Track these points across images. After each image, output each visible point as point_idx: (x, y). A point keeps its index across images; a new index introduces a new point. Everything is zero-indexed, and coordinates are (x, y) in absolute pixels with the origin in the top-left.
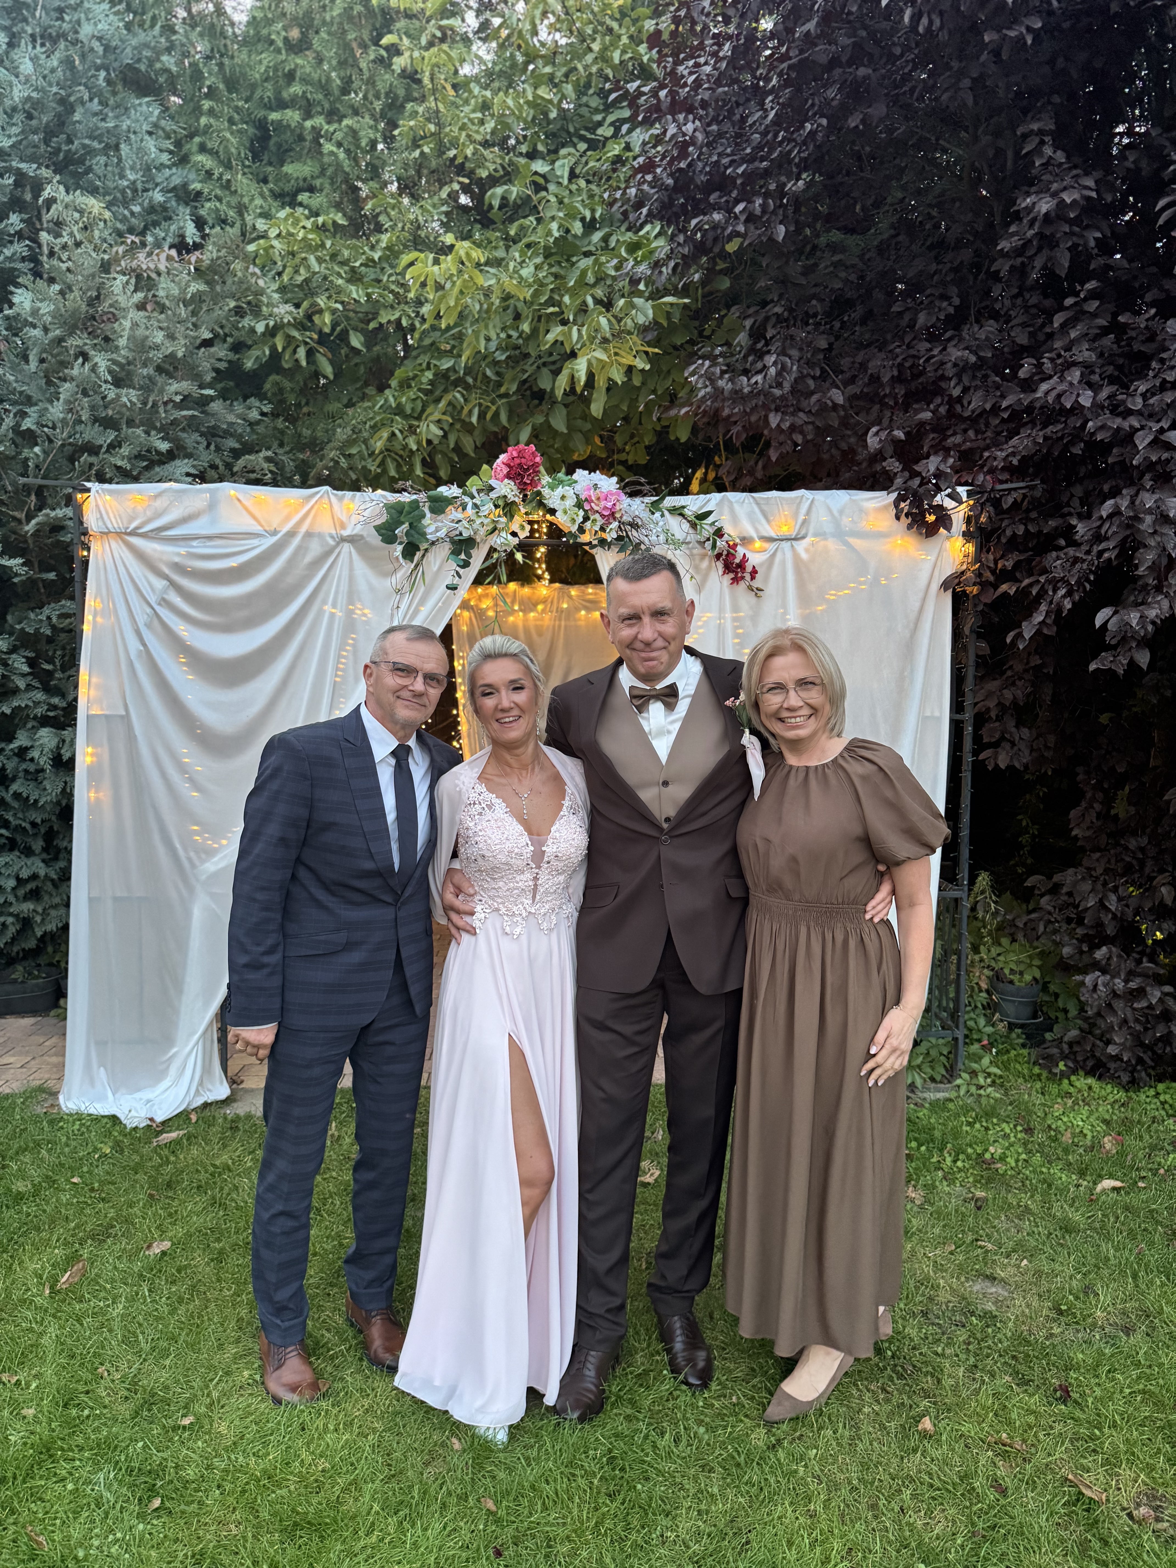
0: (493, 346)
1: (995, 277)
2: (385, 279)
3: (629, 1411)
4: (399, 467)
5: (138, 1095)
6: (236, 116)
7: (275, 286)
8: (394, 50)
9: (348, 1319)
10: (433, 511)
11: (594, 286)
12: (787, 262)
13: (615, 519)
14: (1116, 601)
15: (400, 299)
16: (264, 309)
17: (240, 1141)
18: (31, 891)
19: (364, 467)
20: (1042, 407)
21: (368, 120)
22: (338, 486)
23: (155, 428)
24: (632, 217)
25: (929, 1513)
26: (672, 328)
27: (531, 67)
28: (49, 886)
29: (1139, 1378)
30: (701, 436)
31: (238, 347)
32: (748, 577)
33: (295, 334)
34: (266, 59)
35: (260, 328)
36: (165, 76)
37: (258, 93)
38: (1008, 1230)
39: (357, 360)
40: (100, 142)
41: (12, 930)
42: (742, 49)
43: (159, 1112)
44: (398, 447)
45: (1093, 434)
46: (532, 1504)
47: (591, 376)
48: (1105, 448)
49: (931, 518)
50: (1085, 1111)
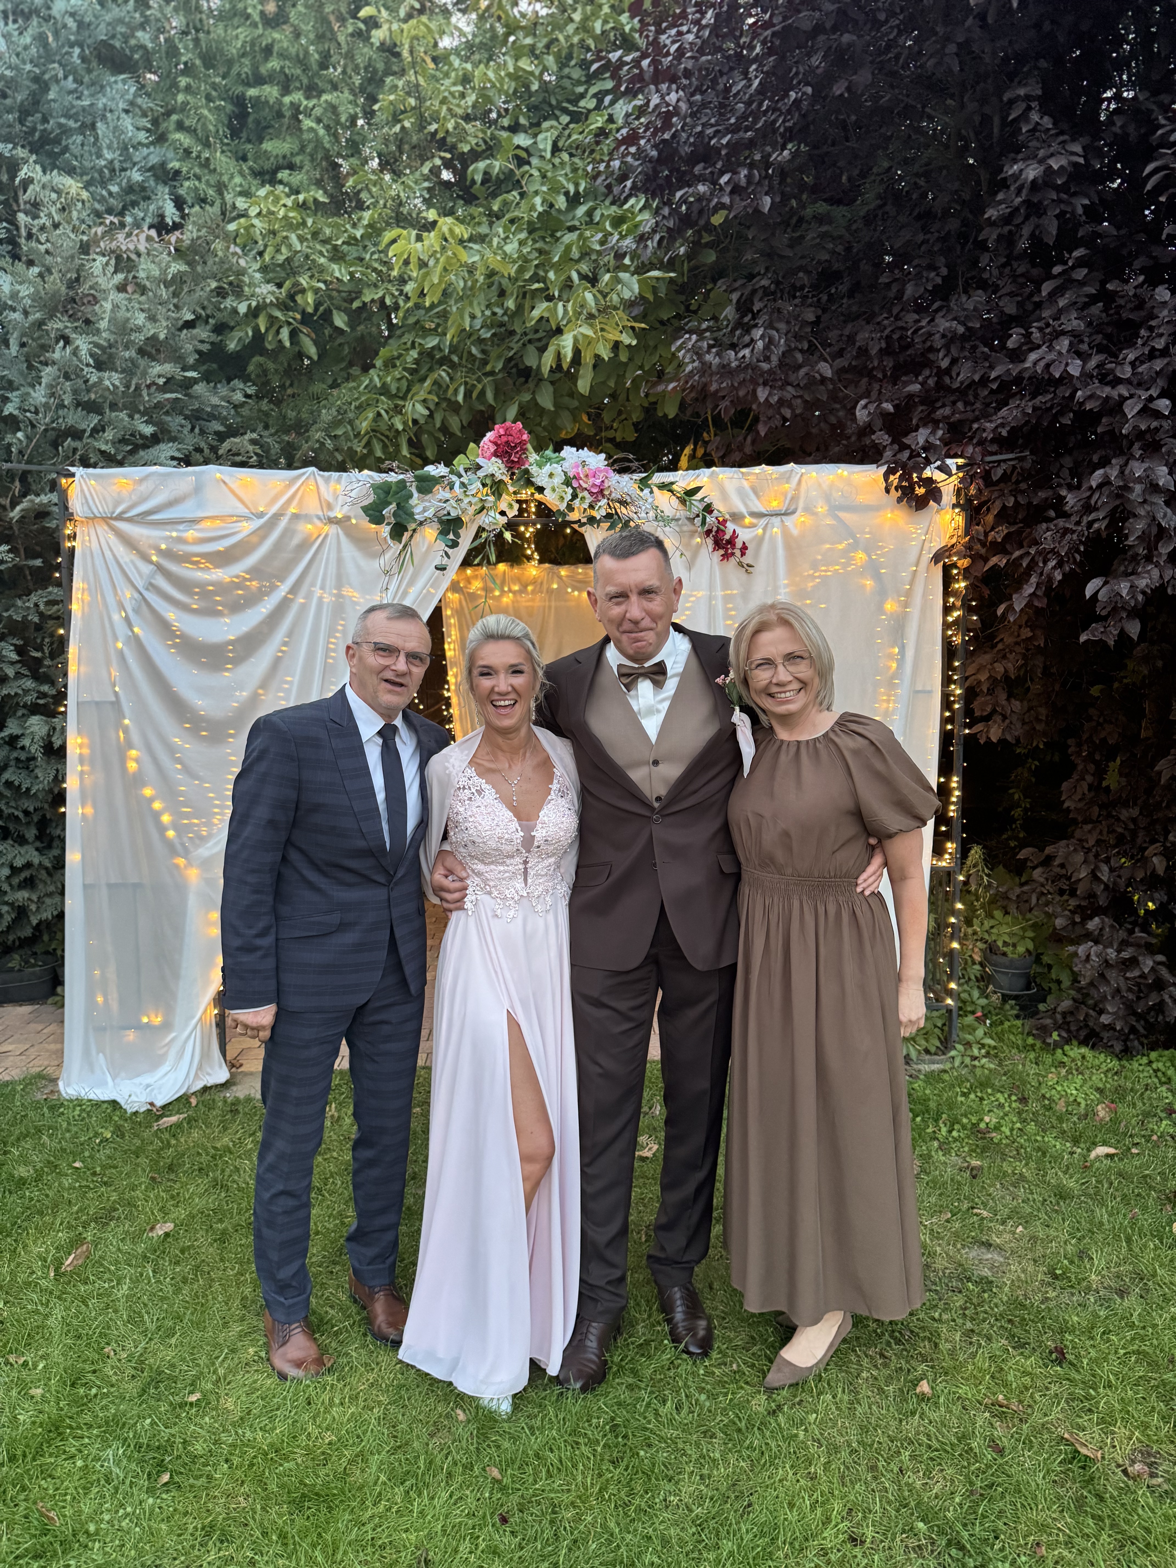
0: (478, 323)
1: (982, 246)
2: (368, 257)
3: (630, 1380)
4: (385, 447)
5: (137, 1080)
6: (214, 93)
7: (256, 266)
8: (373, 23)
9: (351, 1296)
10: (420, 490)
11: (578, 261)
12: (773, 234)
13: (603, 496)
14: (1105, 571)
15: (384, 278)
16: (246, 289)
17: (242, 1123)
18: (25, 879)
19: (350, 449)
20: (1030, 378)
21: (347, 95)
22: (325, 467)
23: (139, 412)
24: (616, 190)
25: (928, 1474)
26: (659, 303)
27: (512, 39)
28: (43, 874)
29: (1133, 1339)
30: (689, 412)
31: (221, 329)
32: (738, 553)
33: (278, 314)
34: (243, 34)
35: (242, 308)
36: (140, 52)
37: (235, 69)
38: (1003, 1197)
39: (340, 340)
40: (76, 121)
41: (8, 918)
42: (724, 16)
43: (160, 1097)
44: (383, 428)
45: (1081, 404)
46: (536, 1474)
47: (577, 352)
48: (1093, 418)
49: (920, 491)
50: (1079, 1079)
